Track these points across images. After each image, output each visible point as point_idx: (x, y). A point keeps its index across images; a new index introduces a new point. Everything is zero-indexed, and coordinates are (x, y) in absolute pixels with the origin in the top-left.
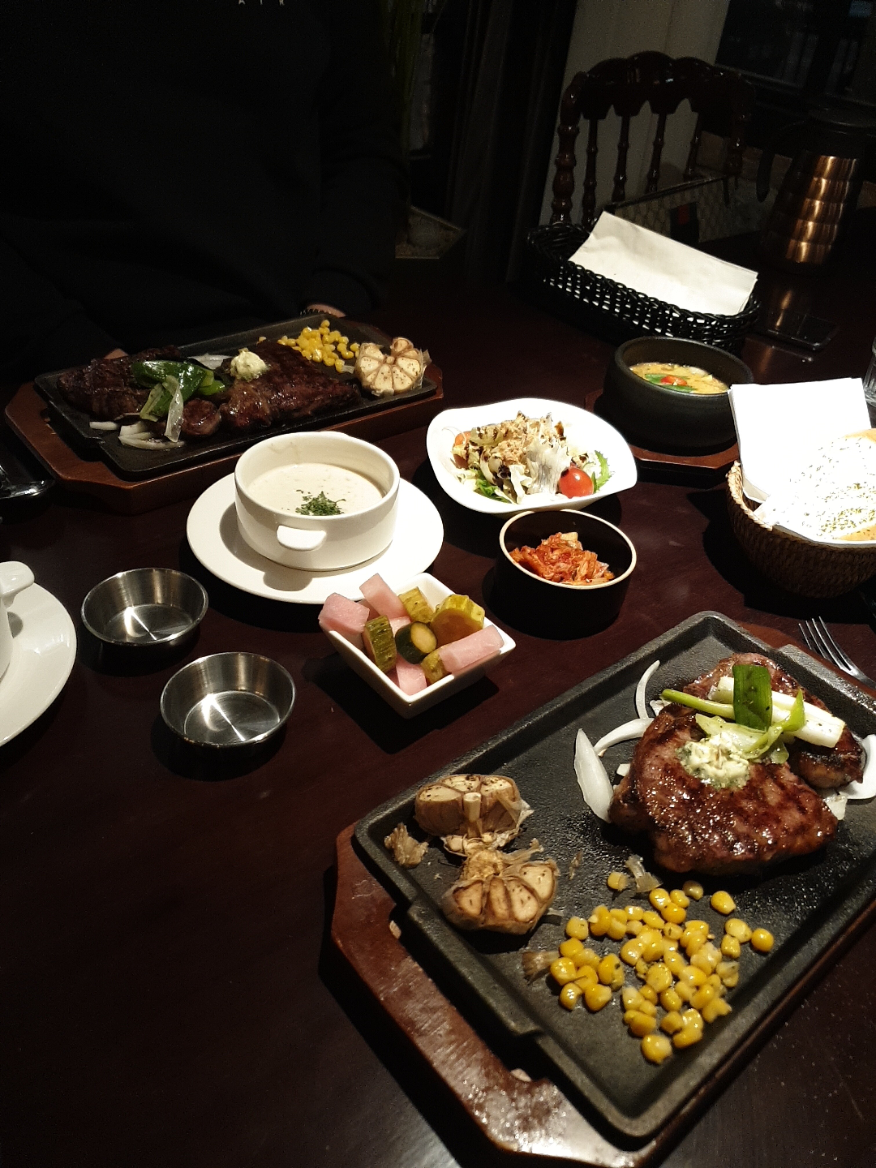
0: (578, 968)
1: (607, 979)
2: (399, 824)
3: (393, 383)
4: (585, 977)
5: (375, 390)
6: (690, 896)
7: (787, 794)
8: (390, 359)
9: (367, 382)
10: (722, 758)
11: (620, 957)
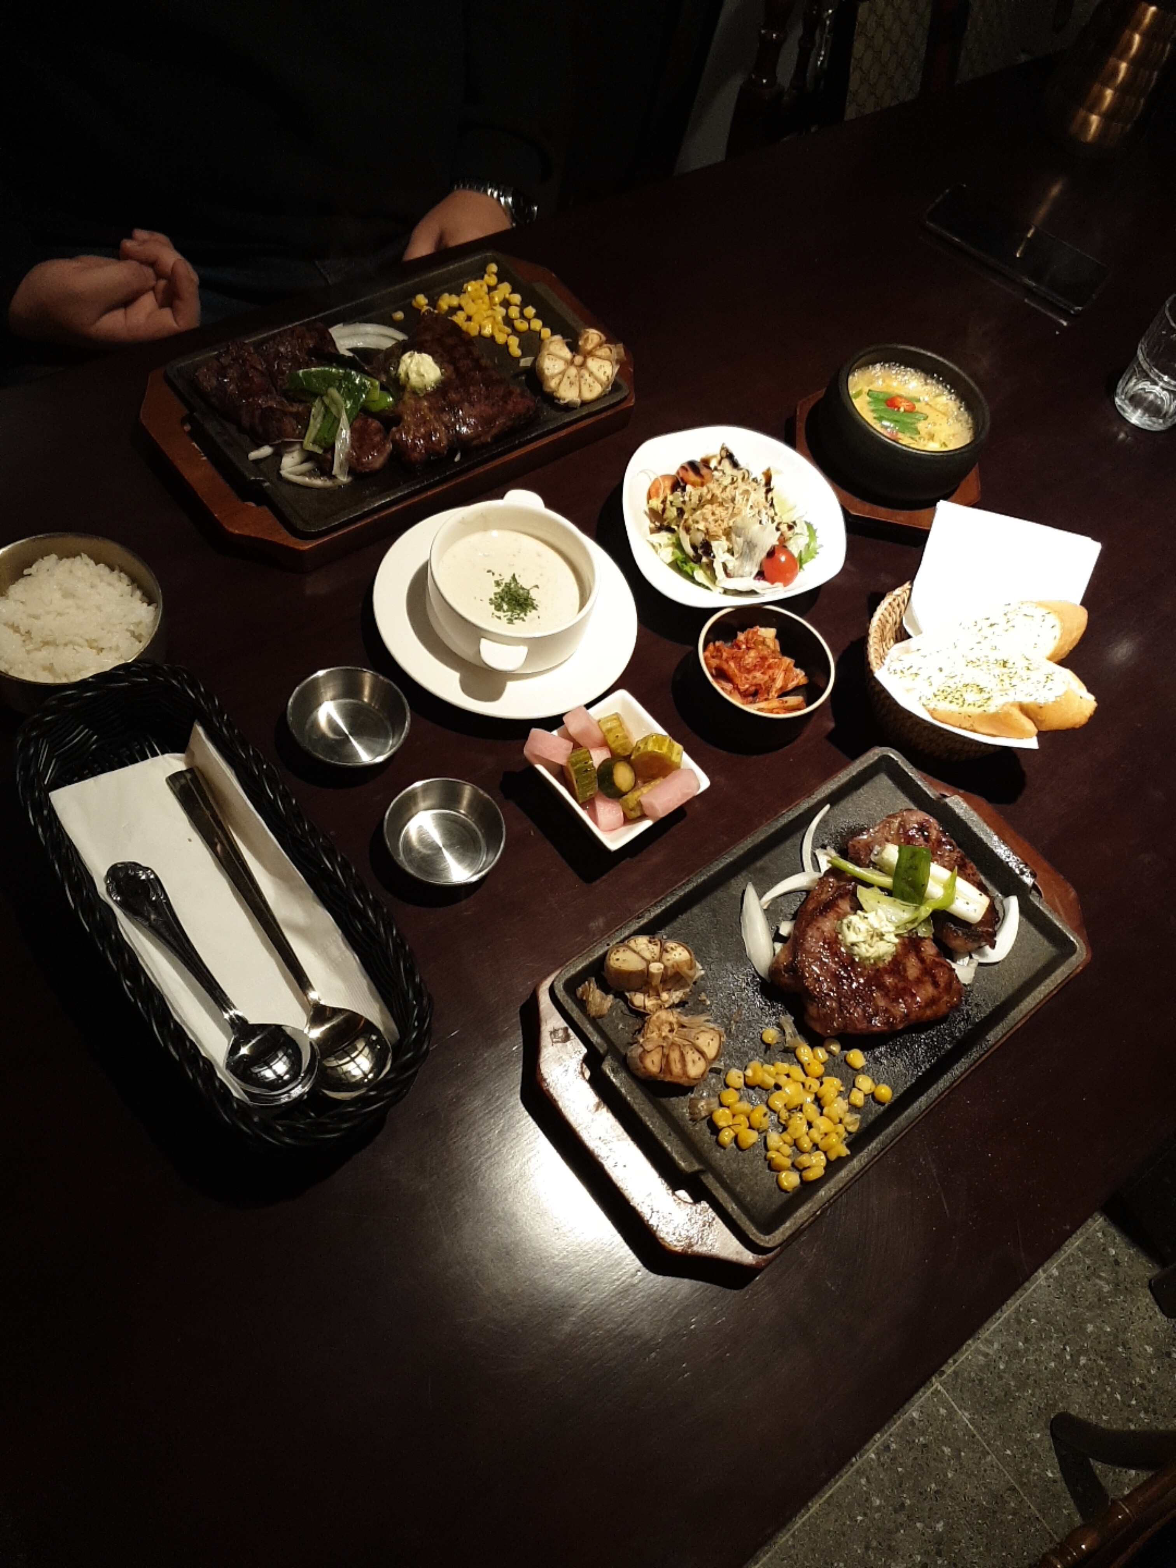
0: (734, 1116)
1: (756, 1124)
2: (589, 978)
3: (580, 391)
4: (740, 1124)
5: (559, 399)
6: (830, 1052)
7: (925, 969)
8: (579, 359)
9: (550, 388)
10: (876, 939)
11: (768, 1106)
